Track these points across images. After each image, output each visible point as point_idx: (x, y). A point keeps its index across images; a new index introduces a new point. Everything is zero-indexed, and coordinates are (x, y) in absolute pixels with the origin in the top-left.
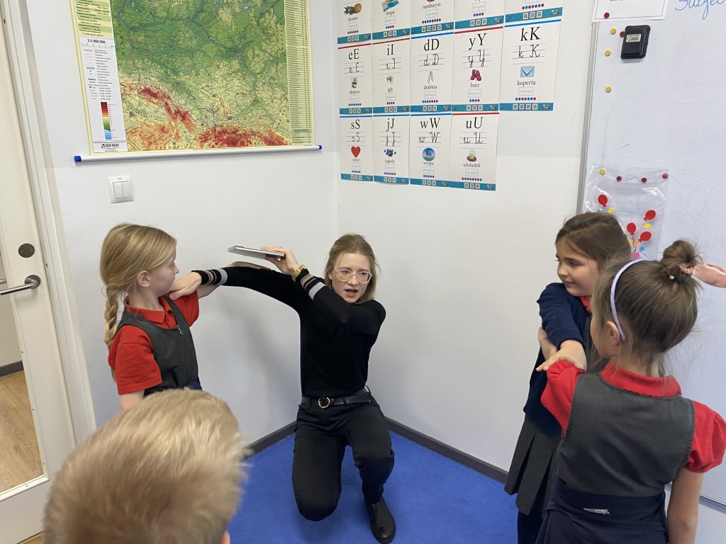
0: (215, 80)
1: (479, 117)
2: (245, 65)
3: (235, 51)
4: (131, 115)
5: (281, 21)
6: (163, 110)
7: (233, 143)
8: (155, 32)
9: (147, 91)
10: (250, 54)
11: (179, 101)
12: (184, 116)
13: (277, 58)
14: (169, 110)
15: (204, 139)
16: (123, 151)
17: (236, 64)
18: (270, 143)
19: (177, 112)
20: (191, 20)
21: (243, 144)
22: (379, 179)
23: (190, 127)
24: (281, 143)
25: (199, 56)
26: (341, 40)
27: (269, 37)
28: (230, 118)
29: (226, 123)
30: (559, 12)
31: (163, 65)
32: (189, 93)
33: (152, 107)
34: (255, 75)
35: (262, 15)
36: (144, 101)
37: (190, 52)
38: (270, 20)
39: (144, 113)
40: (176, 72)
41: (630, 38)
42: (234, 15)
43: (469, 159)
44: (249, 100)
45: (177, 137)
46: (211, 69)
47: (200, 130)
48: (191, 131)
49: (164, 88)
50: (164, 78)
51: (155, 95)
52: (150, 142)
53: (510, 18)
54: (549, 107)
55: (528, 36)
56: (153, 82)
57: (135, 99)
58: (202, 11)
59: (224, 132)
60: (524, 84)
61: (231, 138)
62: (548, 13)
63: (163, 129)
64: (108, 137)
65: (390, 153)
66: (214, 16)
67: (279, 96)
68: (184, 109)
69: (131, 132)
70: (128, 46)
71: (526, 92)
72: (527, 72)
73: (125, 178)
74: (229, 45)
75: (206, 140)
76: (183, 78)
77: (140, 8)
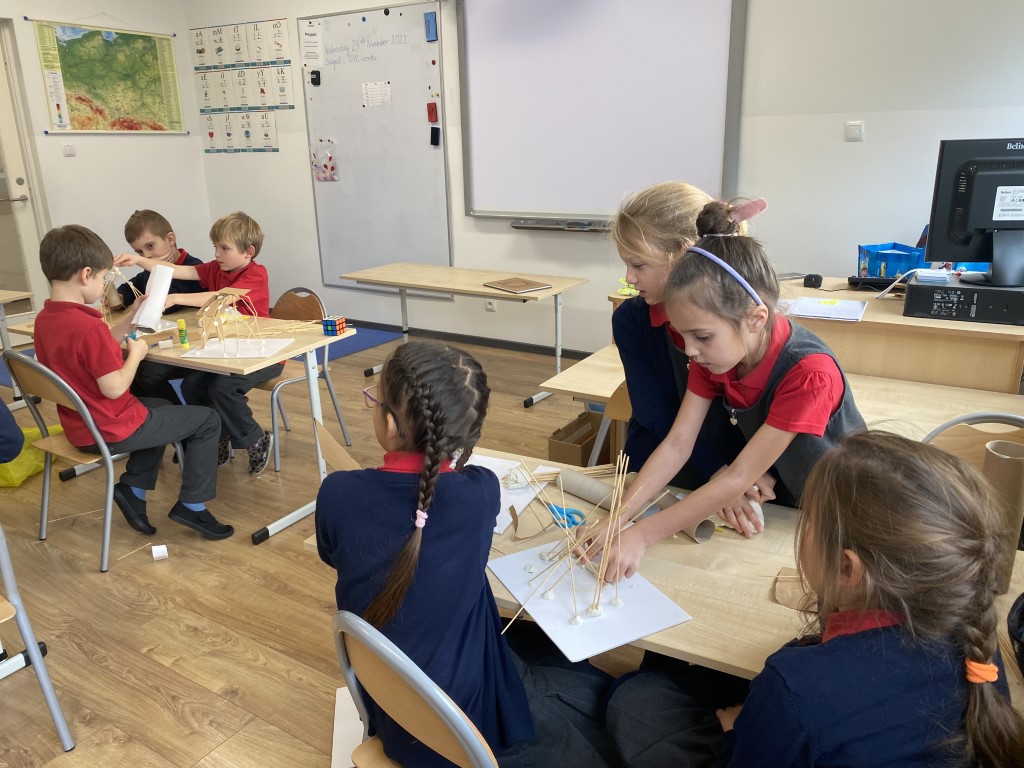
0: (118, 92)
1: (266, 113)
2: (135, 83)
3: (126, 77)
4: (72, 110)
5: (156, 58)
6: (89, 108)
7: (131, 128)
8: (82, 67)
9: (80, 98)
10: (137, 78)
11: (97, 103)
12: (101, 112)
13: (155, 80)
14: (92, 108)
15: (113, 125)
16: (69, 129)
17: (129, 83)
18: (154, 129)
19: (97, 110)
20: (102, 60)
21: (137, 129)
22: (225, 151)
23: (105, 118)
24: (161, 129)
25: (107, 79)
26: (196, 69)
27: (149, 67)
28: (128, 114)
29: (126, 117)
30: (289, 62)
31: (87, 85)
32: (103, 100)
33: (82, 107)
34: (141, 89)
35: (143, 55)
36: (79, 104)
37: (102, 78)
38: (149, 57)
39: (78, 110)
40: (94, 88)
41: (314, 76)
42: (126, 56)
43: (265, 136)
44: (139, 104)
45: (98, 123)
46: (115, 86)
47: (110, 120)
48: (105, 120)
49: (88, 97)
50: (89, 92)
51: (84, 100)
52: (83, 126)
53: (272, 63)
54: (293, 107)
55: (280, 72)
56: (82, 93)
57: (74, 102)
58: (107, 55)
59: (125, 121)
60: (282, 96)
61: (129, 125)
62: (285, 62)
63: (89, 119)
64: (61, 122)
65: (229, 135)
66: (115, 58)
67: (158, 101)
68: (101, 108)
69: (72, 119)
70: (68, 75)
71: (283, 100)
72: (282, 90)
73: (70, 143)
74: (125, 73)
76: (99, 91)
77: (74, 56)
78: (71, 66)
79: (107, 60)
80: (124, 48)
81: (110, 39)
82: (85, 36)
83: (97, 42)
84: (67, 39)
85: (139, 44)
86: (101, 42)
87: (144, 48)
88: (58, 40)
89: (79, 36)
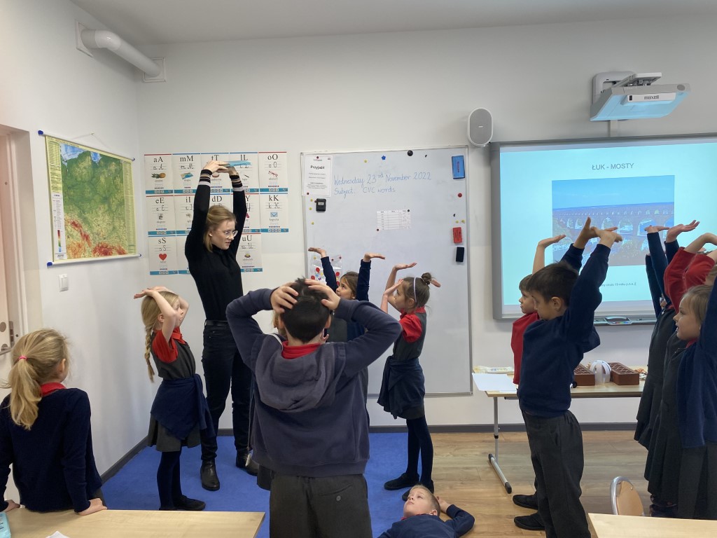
0: (98, 216)
1: (249, 235)
2: (110, 207)
3: (106, 200)
4: (68, 237)
5: (122, 182)
6: (79, 234)
7: (106, 253)
8: (77, 189)
9: (74, 223)
10: (111, 200)
11: (85, 229)
12: (86, 237)
13: (121, 203)
14: (81, 234)
16: (66, 260)
17: (106, 205)
18: (120, 253)
19: (85, 235)
20: (90, 182)
21: (109, 254)
22: (182, 272)
23: (89, 244)
24: (124, 254)
25: (93, 202)
26: (148, 192)
27: (118, 190)
28: (105, 239)
29: (103, 241)
30: (286, 190)
31: (80, 208)
32: (89, 224)
33: (76, 233)
34: (113, 212)
35: (115, 178)
36: (73, 230)
37: (89, 200)
38: (118, 180)
39: (72, 236)
41: (319, 204)
42: (106, 178)
43: (246, 256)
44: (111, 227)
45: (85, 250)
46: (97, 210)
47: (94, 245)
48: (90, 246)
49: (79, 221)
50: (80, 216)
51: (76, 225)
52: (75, 254)
53: (262, 190)
54: (287, 230)
55: (273, 199)
56: (76, 218)
57: (70, 228)
58: (94, 177)
59: (102, 247)
60: (273, 220)
61: (104, 250)
62: (281, 190)
63: (79, 246)
64: (60, 251)
66: (98, 179)
67: (122, 225)
68: (87, 233)
69: (68, 247)
70: (67, 197)
71: (275, 223)
72: (274, 215)
73: (66, 275)
74: (104, 196)
75: (95, 253)
76: (87, 215)
77: (72, 176)
78: (69, 188)
79: (93, 181)
80: (105, 170)
81: (96, 161)
82: (80, 156)
83: (87, 163)
84: (68, 158)
85: (113, 167)
86: (90, 163)
87: (116, 170)
88: (62, 159)
89: (76, 156)
